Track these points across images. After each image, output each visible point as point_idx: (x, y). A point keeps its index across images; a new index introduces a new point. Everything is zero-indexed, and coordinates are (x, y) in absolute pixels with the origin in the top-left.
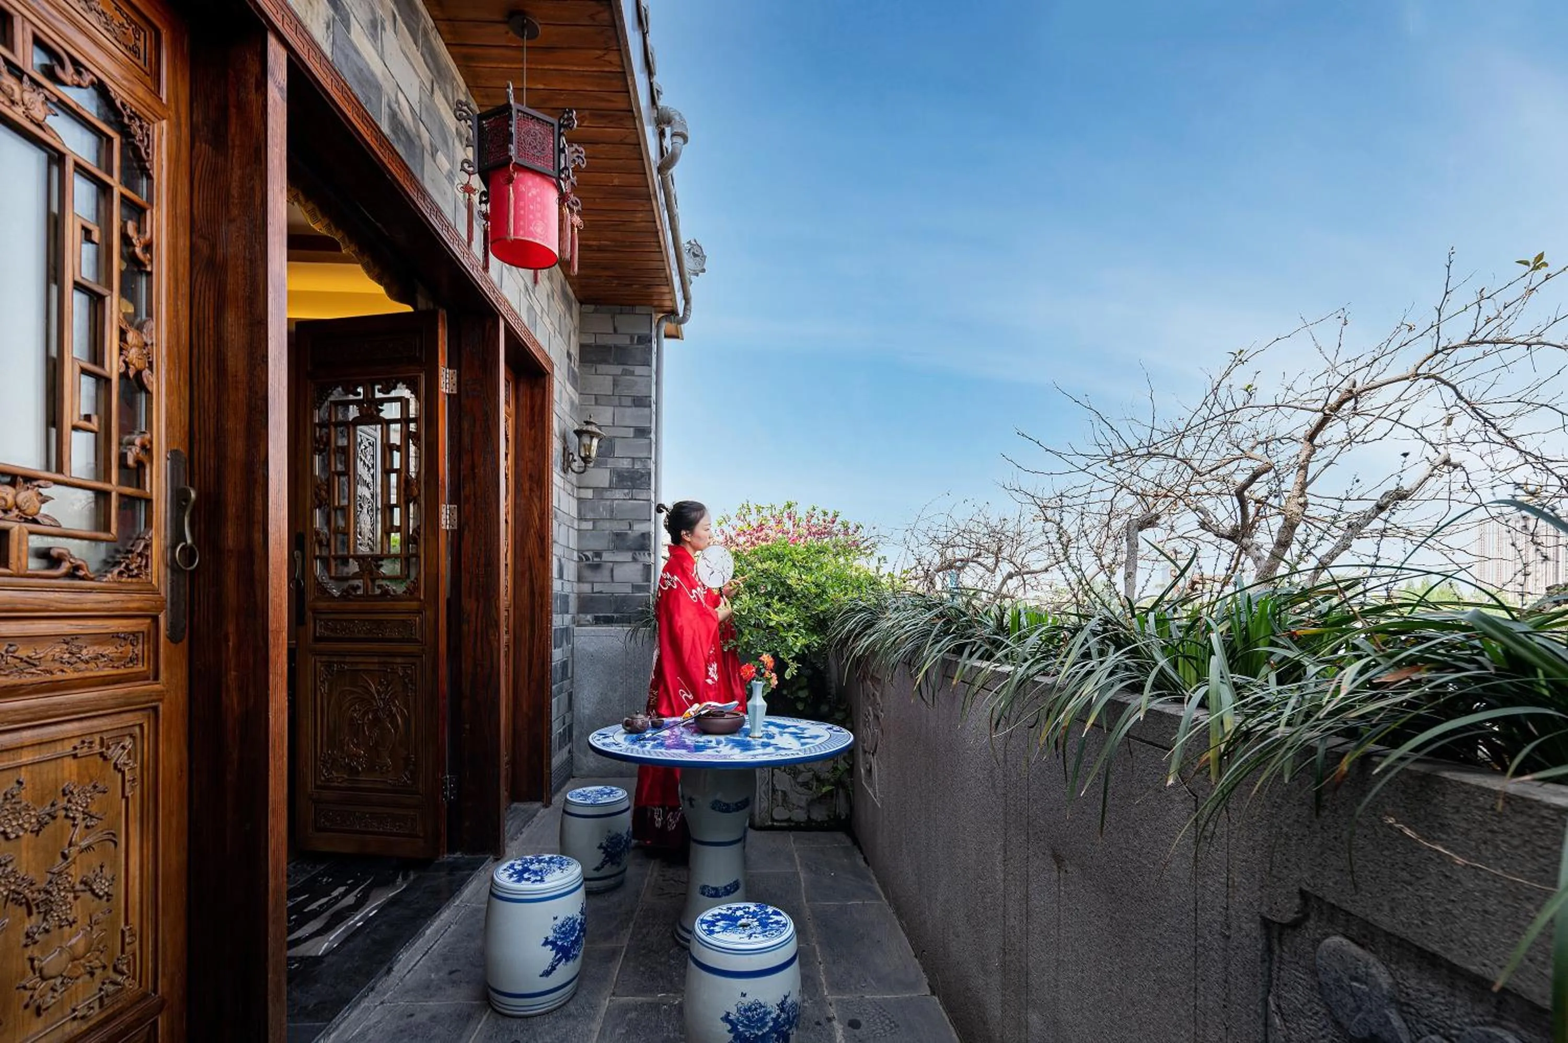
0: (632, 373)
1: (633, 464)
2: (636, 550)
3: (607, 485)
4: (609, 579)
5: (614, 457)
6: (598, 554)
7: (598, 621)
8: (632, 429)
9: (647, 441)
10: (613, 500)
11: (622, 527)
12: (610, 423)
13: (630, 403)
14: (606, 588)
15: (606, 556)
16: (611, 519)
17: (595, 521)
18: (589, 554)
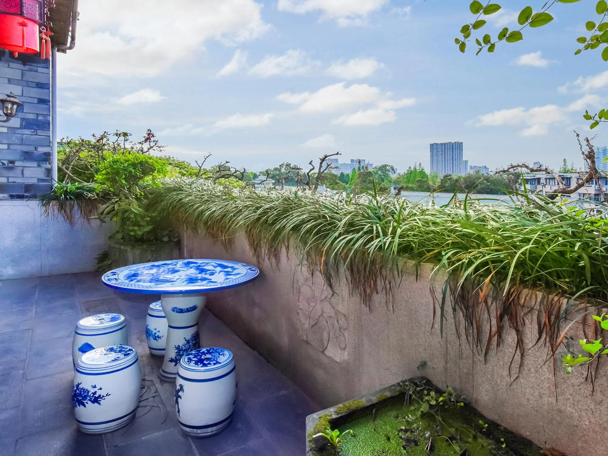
0: (37, 71)
1: (37, 117)
2: (41, 161)
3: (18, 126)
4: (21, 176)
5: (23, 112)
6: (12, 162)
7: (12, 197)
8: (36, 99)
9: (48, 106)
10: (23, 134)
11: (31, 149)
12: (20, 94)
13: (35, 86)
14: (20, 180)
15: (17, 164)
16: (21, 144)
17: (9, 145)
18: (6, 162)
